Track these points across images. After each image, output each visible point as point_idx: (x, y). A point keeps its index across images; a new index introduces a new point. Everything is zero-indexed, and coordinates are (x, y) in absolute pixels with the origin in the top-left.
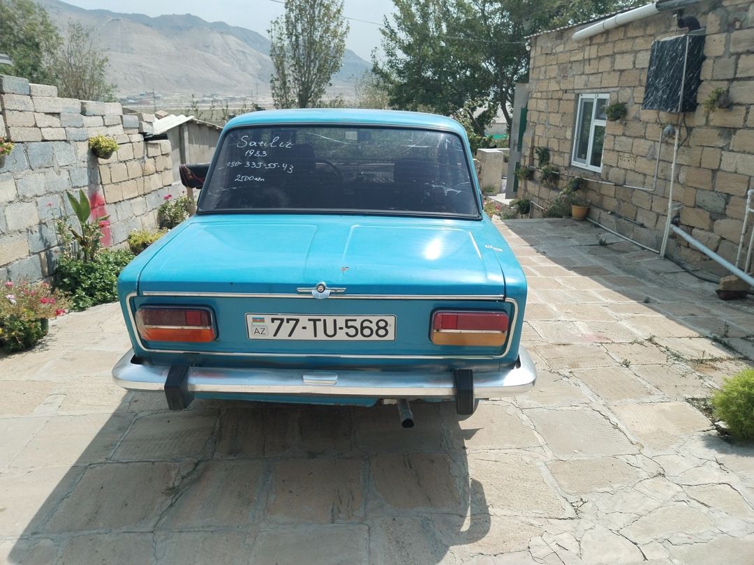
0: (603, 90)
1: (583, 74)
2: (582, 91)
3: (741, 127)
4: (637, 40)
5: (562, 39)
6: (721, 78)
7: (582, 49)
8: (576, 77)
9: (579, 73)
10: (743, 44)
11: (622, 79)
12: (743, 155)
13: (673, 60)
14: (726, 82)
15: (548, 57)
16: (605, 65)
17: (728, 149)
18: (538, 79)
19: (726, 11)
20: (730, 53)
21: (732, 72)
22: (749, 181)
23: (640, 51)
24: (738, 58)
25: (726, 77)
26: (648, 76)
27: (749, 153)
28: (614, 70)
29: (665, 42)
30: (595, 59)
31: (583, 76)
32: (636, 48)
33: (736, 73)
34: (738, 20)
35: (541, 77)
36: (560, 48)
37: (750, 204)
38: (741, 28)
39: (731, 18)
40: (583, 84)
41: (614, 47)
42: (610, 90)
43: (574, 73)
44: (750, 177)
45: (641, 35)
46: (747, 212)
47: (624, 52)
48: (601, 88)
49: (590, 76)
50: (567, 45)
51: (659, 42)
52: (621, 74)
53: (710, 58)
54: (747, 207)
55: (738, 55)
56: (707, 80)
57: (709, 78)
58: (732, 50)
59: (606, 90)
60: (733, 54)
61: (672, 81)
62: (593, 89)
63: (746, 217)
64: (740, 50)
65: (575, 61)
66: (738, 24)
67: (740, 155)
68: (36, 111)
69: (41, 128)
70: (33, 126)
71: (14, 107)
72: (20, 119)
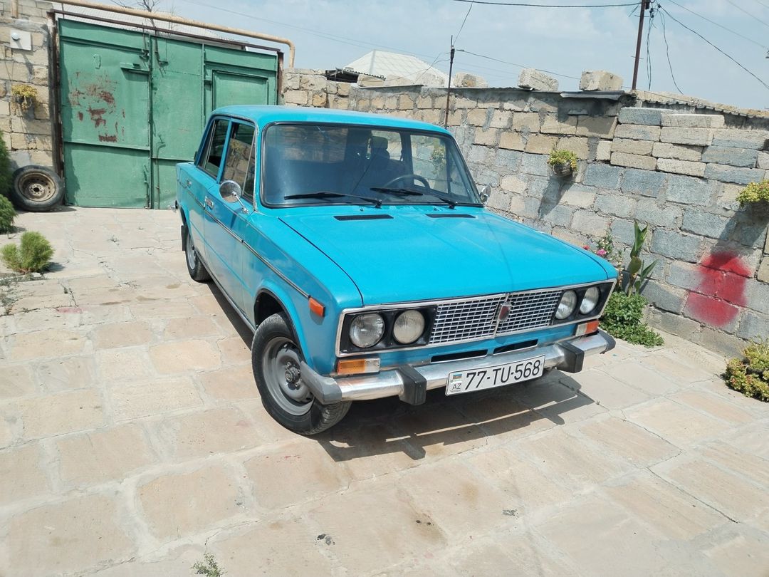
68: (660, 141)
69: (657, 158)
70: (646, 155)
71: (627, 136)
72: (630, 146)
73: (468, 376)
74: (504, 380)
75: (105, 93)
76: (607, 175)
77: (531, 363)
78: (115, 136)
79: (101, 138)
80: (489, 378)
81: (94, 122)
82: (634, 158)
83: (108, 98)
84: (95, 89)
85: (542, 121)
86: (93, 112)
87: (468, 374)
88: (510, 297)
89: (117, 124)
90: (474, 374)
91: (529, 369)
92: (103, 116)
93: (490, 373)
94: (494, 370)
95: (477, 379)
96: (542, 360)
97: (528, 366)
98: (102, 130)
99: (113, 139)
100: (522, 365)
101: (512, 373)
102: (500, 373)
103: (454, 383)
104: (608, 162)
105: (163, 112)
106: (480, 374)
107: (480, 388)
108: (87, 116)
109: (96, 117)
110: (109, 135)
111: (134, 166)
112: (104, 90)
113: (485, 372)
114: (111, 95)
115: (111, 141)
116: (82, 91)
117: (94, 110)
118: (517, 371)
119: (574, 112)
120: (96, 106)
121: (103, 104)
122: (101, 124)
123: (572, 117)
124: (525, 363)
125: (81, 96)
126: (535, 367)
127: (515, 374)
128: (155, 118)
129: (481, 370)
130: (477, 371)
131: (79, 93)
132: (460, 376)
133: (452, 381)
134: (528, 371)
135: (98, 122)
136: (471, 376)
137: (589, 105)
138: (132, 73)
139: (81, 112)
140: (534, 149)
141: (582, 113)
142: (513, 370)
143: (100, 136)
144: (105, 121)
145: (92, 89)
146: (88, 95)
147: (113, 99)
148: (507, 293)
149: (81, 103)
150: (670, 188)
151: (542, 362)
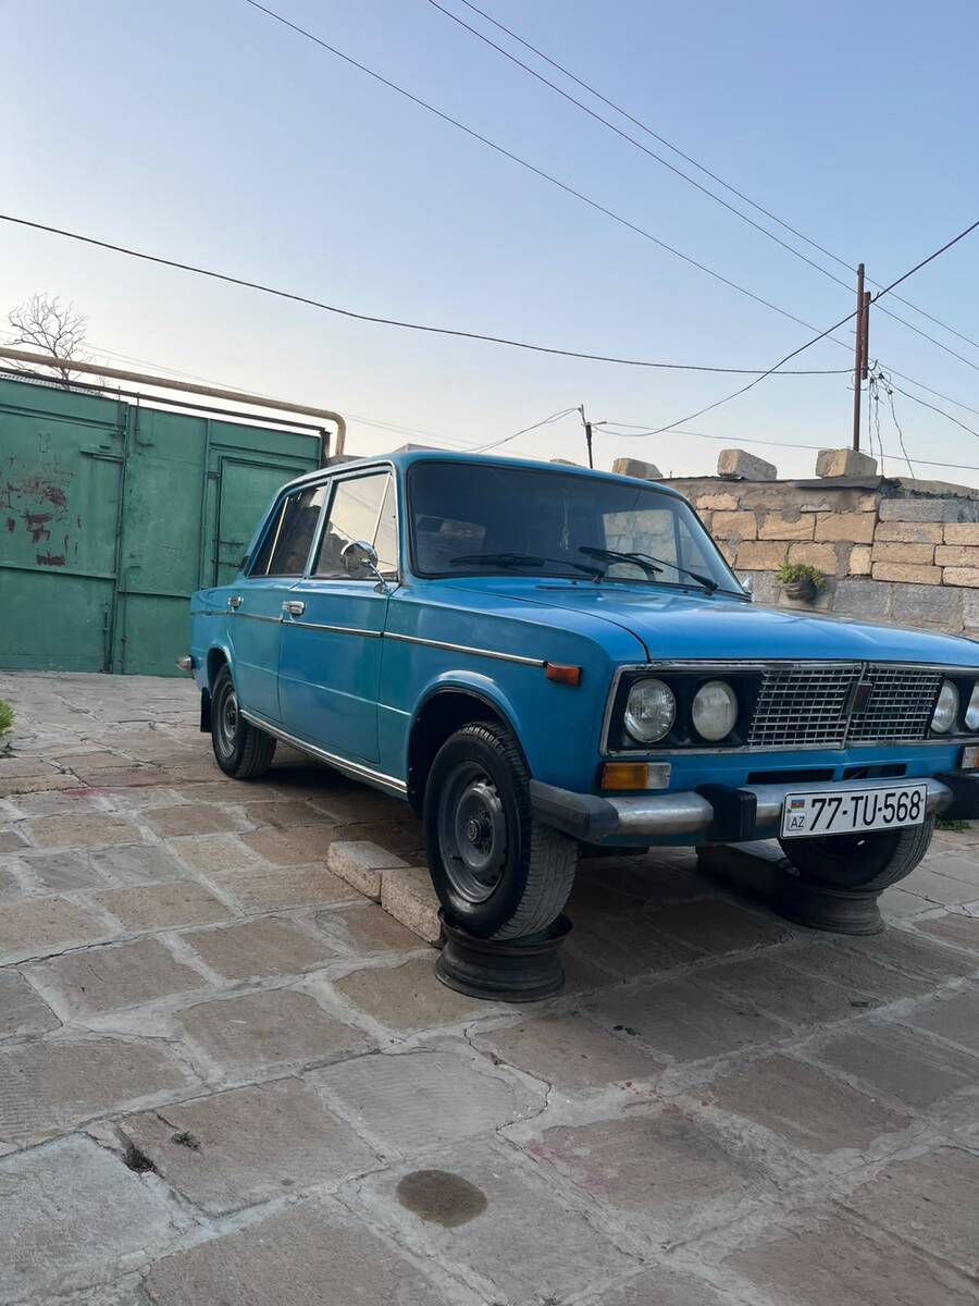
68: (944, 543)
69: (943, 567)
70: (926, 564)
71: (895, 537)
72: (901, 553)
73: (813, 806)
74: (869, 820)
75: (53, 490)
76: (868, 595)
77: (905, 794)
78: (63, 557)
79: (41, 560)
80: (845, 812)
81: (32, 534)
82: (908, 569)
83: (56, 497)
84: (37, 484)
85: (760, 524)
86: (30, 519)
87: (815, 801)
88: (868, 671)
89: (67, 538)
90: (823, 801)
91: (904, 805)
92: (47, 526)
93: (847, 804)
94: (853, 798)
95: (828, 810)
96: (922, 790)
97: (904, 800)
98: (43, 547)
99: (59, 561)
100: (894, 795)
101: (880, 809)
102: (861, 803)
103: (793, 815)
104: (869, 576)
105: (141, 520)
106: (833, 803)
107: (832, 831)
108: (21, 524)
109: (35, 526)
110: (53, 555)
111: (89, 603)
112: (52, 485)
113: (840, 800)
114: (62, 493)
115: (56, 564)
116: (15, 486)
117: (33, 516)
118: (887, 807)
119: (810, 508)
120: (36, 510)
121: (48, 507)
122: (43, 538)
123: (808, 516)
124: (898, 792)
125: (14, 494)
126: (914, 805)
127: (884, 812)
128: (127, 529)
129: (833, 796)
130: (827, 797)
131: (11, 488)
132: (801, 804)
133: (789, 811)
134: (902, 810)
135: (37, 535)
136: (818, 805)
137: (833, 497)
138: (96, 459)
139: (13, 518)
140: (749, 563)
141: (821, 509)
142: (881, 804)
143: (38, 556)
144: (49, 532)
145: (33, 484)
146: (25, 492)
147: (64, 498)
148: (862, 661)
149: (12, 505)
150: (967, 608)
151: (923, 796)
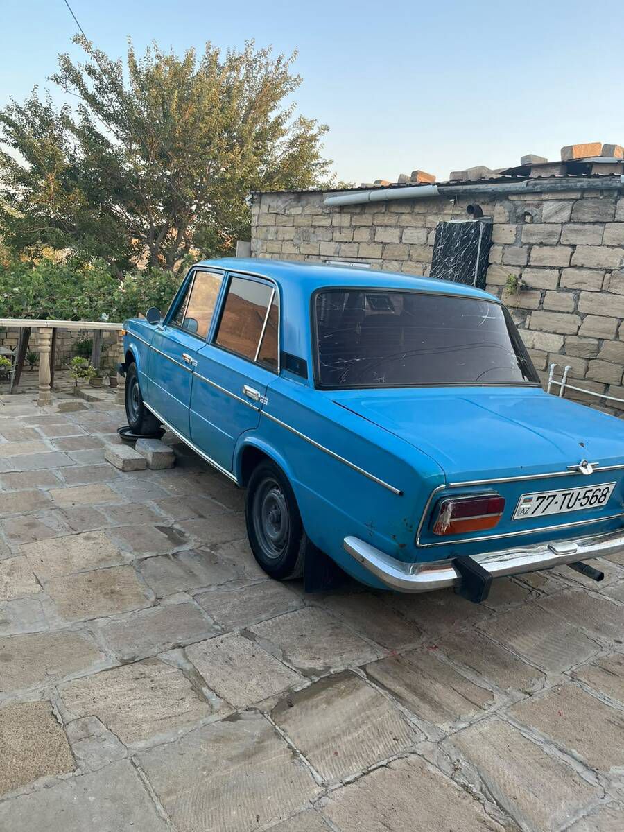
0: (359, 260)
1: (332, 240)
2: (330, 258)
3: (536, 308)
4: (403, 216)
5: (299, 202)
6: (512, 264)
7: (329, 215)
8: (322, 242)
9: (327, 240)
10: (535, 237)
11: (385, 251)
12: (541, 334)
13: (464, 242)
14: (519, 268)
15: (279, 217)
16: (364, 235)
17: (524, 327)
18: (266, 239)
19: (514, 205)
20: (522, 243)
21: (525, 260)
22: (548, 356)
23: (407, 227)
24: (530, 249)
25: (518, 264)
26: (434, 254)
27: (546, 332)
28: (374, 242)
29: (453, 224)
30: (348, 228)
31: (332, 243)
32: (403, 224)
33: (528, 261)
34: (529, 214)
35: (270, 238)
36: (298, 210)
37: (553, 377)
38: (532, 221)
39: (519, 211)
40: (334, 251)
41: (373, 219)
42: (370, 261)
43: (319, 239)
44: (549, 352)
45: (408, 211)
46: (550, 383)
47: (387, 226)
48: (357, 258)
49: (342, 244)
50: (306, 209)
51: (445, 223)
52: (384, 247)
53: (499, 245)
54: (550, 379)
55: (531, 245)
56: (495, 263)
57: (499, 262)
58: (524, 240)
59: (364, 260)
60: (525, 244)
61: (464, 261)
62: (346, 257)
63: (549, 387)
64: (532, 241)
65: (319, 227)
66: (528, 219)
67: (537, 333)
